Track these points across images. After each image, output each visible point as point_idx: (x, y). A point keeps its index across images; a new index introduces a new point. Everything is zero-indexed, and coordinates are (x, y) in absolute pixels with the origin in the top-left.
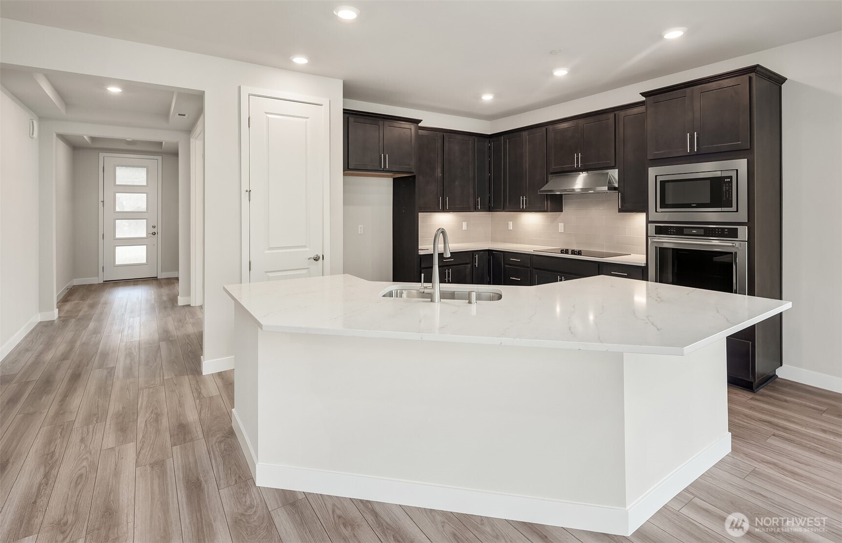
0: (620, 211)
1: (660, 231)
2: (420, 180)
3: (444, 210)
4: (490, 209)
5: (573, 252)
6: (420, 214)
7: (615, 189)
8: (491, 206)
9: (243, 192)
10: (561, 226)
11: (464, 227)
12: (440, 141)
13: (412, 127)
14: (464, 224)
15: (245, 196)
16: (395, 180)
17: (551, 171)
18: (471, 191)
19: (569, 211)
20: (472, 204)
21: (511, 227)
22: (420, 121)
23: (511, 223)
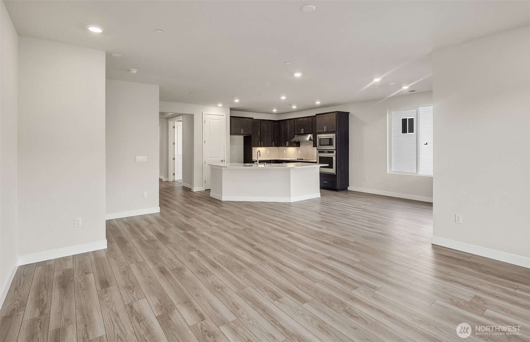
0: (313, 147)
1: (319, 152)
2: (253, 137)
3: (261, 146)
4: (277, 146)
5: (301, 159)
6: (253, 148)
7: (312, 140)
8: (278, 145)
9: (203, 141)
10: (300, 151)
11: (268, 152)
12: (260, 123)
13: (251, 120)
14: (268, 151)
15: (204, 142)
16: (244, 136)
17: (296, 134)
18: (270, 140)
19: (302, 147)
20: (271, 145)
21: (285, 153)
22: (253, 118)
23: (285, 151)
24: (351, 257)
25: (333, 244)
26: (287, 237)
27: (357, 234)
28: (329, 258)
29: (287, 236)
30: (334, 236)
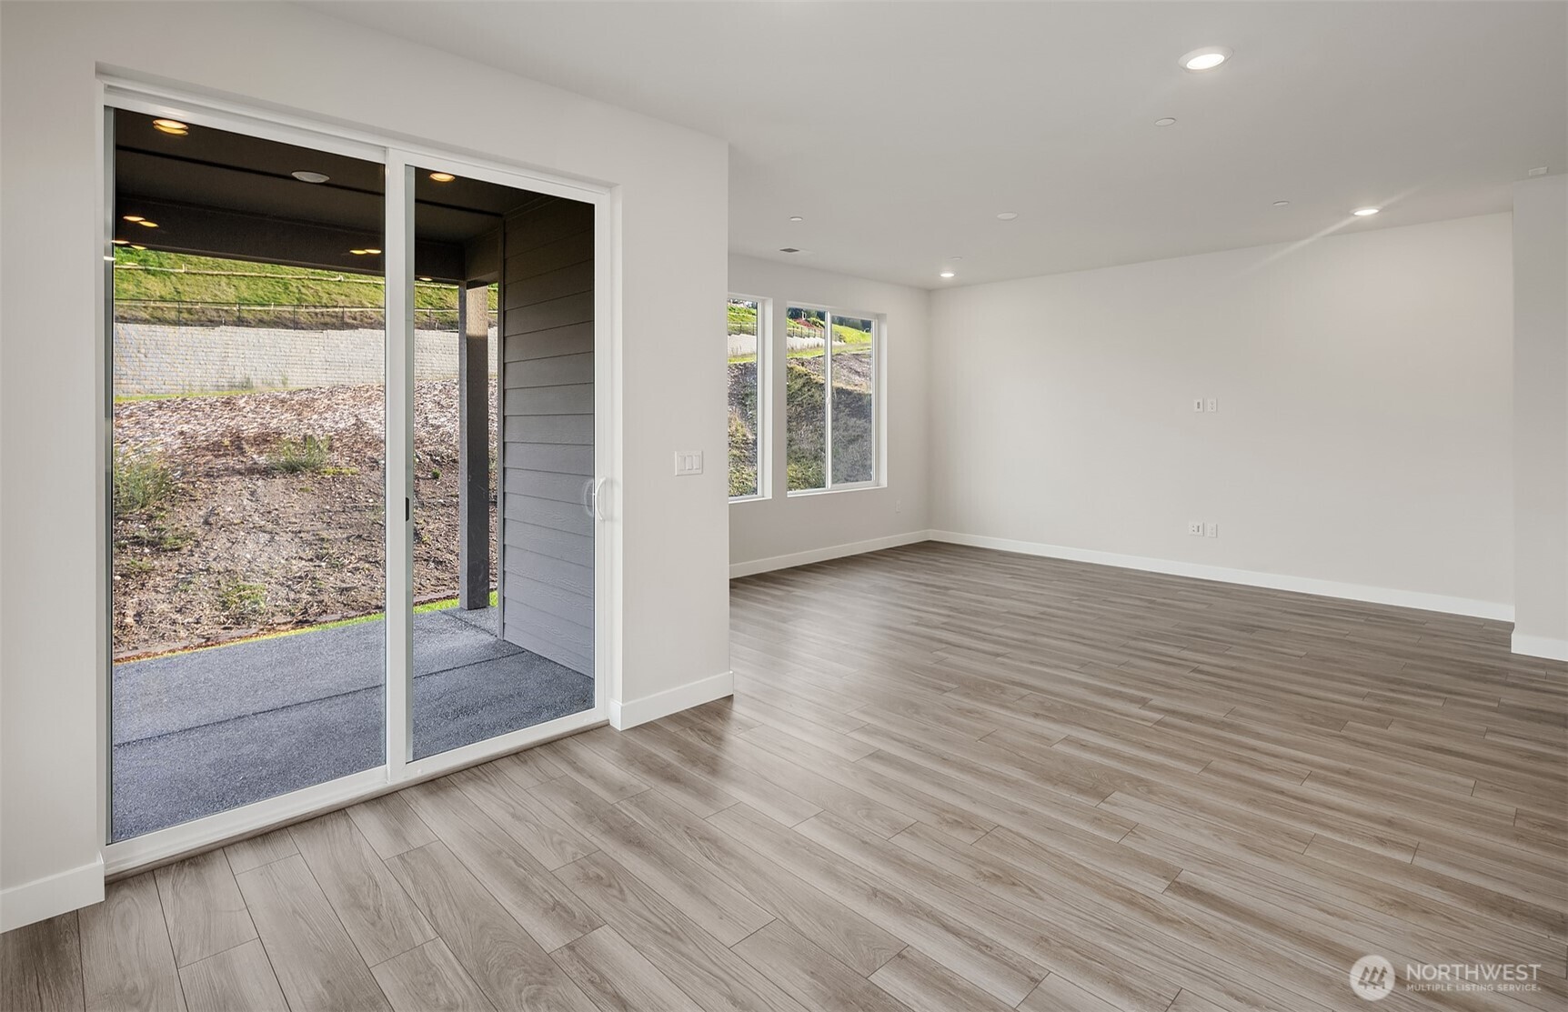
24: (952, 658)
25: (1002, 684)
26: (1151, 700)
27: (938, 719)
28: (998, 655)
29: (1151, 702)
30: (1008, 708)
